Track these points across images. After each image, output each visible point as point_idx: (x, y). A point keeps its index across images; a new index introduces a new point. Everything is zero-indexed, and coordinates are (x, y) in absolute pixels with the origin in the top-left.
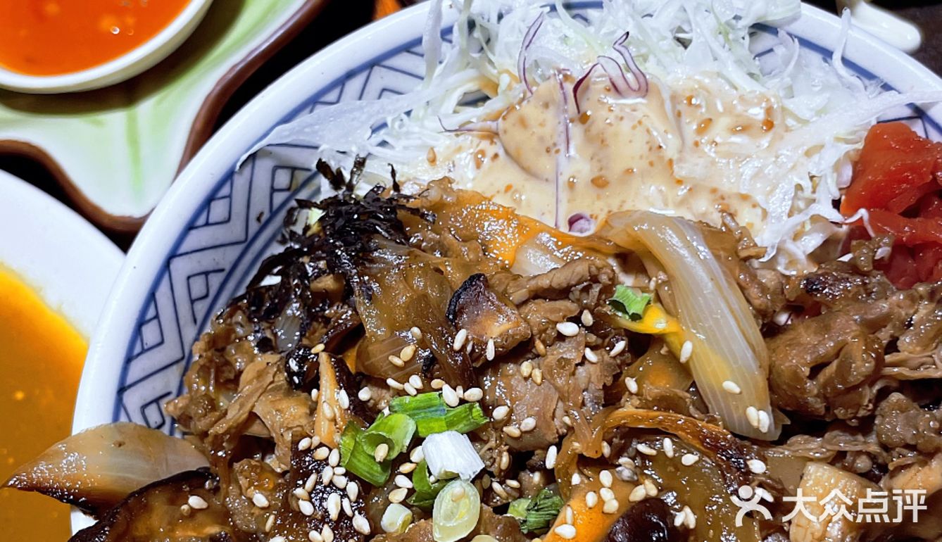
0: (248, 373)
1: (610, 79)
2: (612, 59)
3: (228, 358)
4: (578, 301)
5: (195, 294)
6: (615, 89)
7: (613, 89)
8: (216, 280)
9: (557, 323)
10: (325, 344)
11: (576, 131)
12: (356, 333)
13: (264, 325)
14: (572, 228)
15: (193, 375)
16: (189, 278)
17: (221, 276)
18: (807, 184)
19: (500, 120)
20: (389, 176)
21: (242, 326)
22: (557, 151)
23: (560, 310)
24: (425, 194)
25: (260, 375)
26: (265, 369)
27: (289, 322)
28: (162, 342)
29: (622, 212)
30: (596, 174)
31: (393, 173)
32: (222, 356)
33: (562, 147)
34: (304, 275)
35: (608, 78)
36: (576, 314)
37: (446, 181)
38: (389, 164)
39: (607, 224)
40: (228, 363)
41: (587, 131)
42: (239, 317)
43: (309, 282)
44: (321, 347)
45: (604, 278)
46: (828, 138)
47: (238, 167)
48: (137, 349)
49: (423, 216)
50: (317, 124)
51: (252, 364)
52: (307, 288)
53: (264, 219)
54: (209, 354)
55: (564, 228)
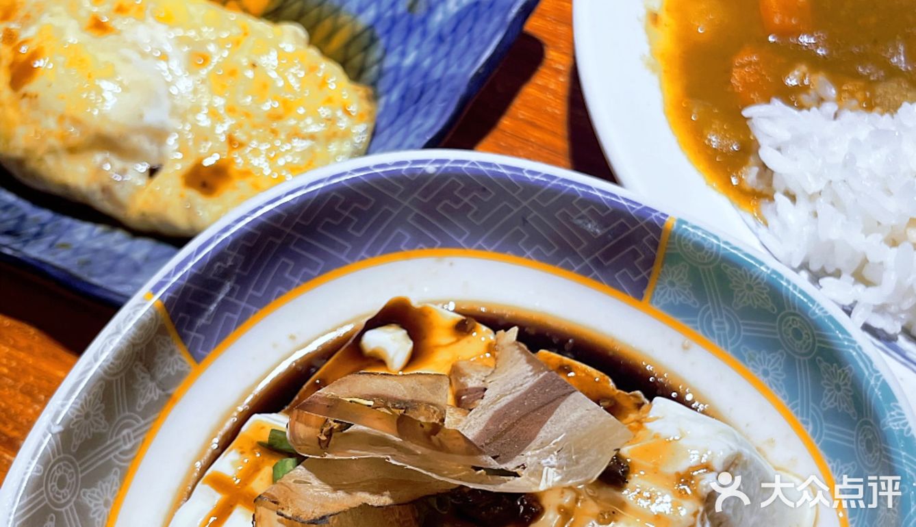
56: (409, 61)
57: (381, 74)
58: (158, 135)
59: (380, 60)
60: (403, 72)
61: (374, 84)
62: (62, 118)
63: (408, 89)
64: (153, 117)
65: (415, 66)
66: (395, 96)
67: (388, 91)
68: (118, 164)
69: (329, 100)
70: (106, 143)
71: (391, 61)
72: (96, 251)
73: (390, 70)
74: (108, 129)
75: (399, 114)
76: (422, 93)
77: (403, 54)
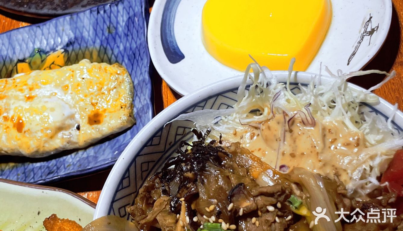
0: (157, 202)
1: (302, 119)
2: (303, 112)
3: (151, 195)
4: (277, 199)
5: (144, 169)
6: (303, 123)
7: (302, 123)
8: (151, 165)
9: (267, 205)
10: (185, 198)
11: (288, 135)
12: (196, 196)
13: (166, 184)
14: (281, 169)
15: (138, 199)
16: (142, 163)
17: (153, 164)
18: (368, 169)
19: (261, 125)
20: (219, 137)
21: (158, 184)
22: (280, 140)
23: (269, 201)
24: (230, 148)
25: (161, 204)
26: (163, 202)
27: (175, 185)
28: (129, 186)
29: (298, 168)
30: (291, 152)
31: (221, 137)
32: (149, 194)
33: (282, 139)
34: (182, 170)
35: (300, 118)
36: (275, 203)
37: (238, 144)
38: (220, 133)
39: (292, 171)
40: (151, 197)
41: (292, 136)
42: (157, 180)
43: (183, 173)
44: (183, 199)
45: (287, 192)
46: (379, 153)
47: (165, 126)
48: (120, 188)
49: (228, 155)
50: (195, 116)
51: (159, 199)
52: (183, 175)
53: (172, 144)
54: (145, 193)
55: (278, 169)
56: (122, 48)
57: (116, 57)
58: (72, 117)
59: (113, 53)
60: (123, 52)
61: (117, 61)
62: (42, 131)
63: (128, 56)
64: (67, 113)
65: (125, 48)
66: (126, 60)
67: (123, 60)
68: (67, 133)
69: (111, 74)
70: (60, 129)
71: (116, 51)
72: (79, 161)
73: (118, 54)
74: (58, 124)
75: (132, 65)
76: (134, 54)
77: (118, 47)
